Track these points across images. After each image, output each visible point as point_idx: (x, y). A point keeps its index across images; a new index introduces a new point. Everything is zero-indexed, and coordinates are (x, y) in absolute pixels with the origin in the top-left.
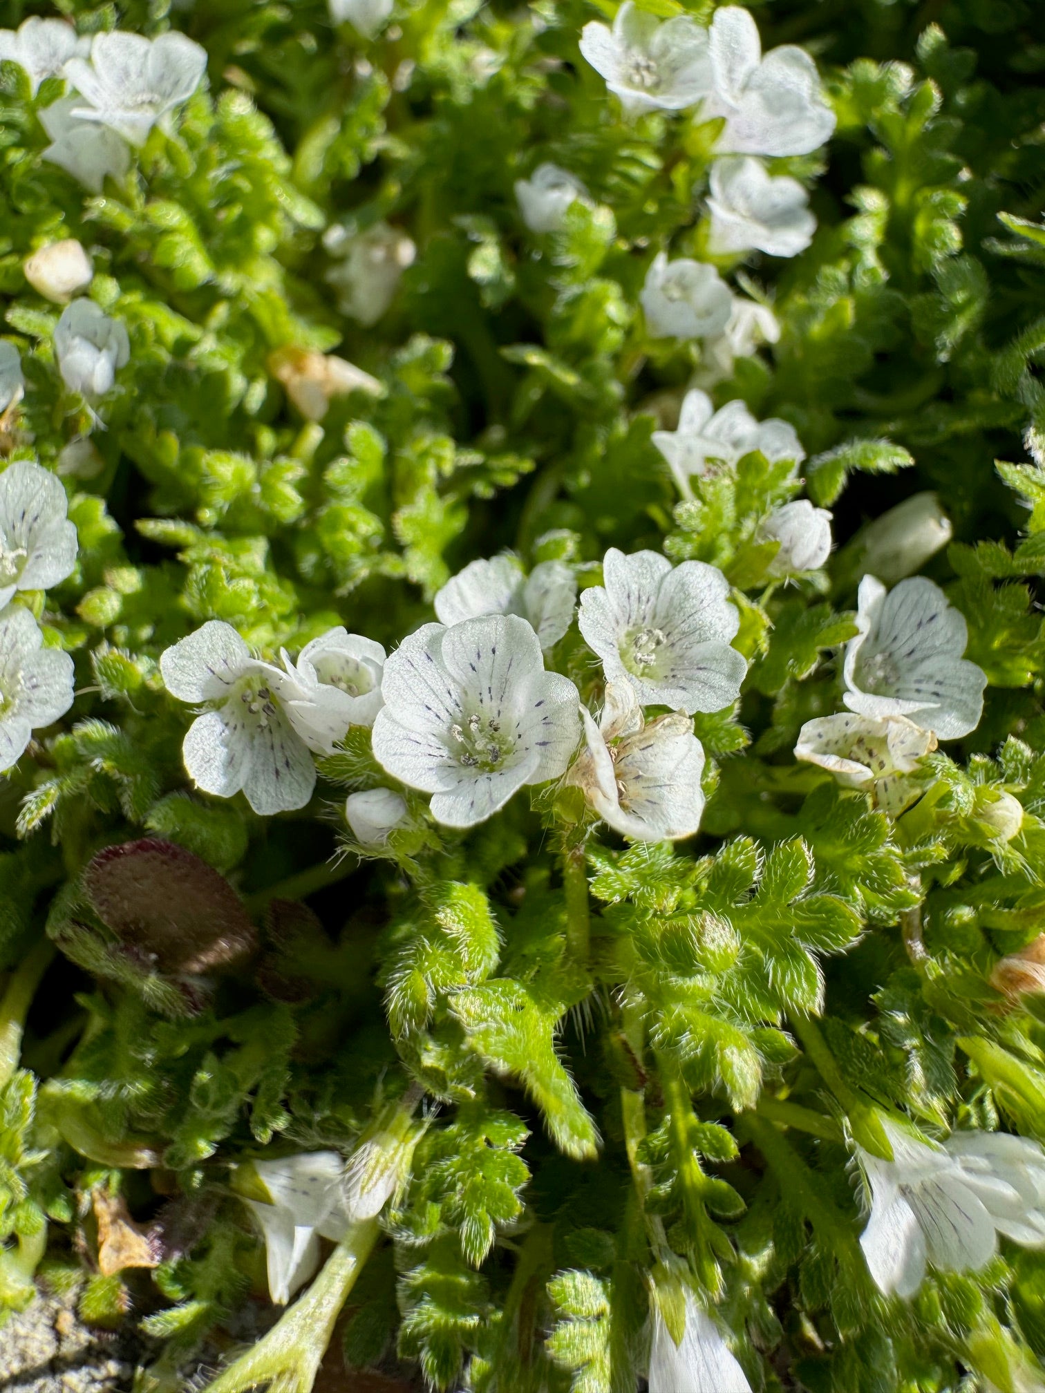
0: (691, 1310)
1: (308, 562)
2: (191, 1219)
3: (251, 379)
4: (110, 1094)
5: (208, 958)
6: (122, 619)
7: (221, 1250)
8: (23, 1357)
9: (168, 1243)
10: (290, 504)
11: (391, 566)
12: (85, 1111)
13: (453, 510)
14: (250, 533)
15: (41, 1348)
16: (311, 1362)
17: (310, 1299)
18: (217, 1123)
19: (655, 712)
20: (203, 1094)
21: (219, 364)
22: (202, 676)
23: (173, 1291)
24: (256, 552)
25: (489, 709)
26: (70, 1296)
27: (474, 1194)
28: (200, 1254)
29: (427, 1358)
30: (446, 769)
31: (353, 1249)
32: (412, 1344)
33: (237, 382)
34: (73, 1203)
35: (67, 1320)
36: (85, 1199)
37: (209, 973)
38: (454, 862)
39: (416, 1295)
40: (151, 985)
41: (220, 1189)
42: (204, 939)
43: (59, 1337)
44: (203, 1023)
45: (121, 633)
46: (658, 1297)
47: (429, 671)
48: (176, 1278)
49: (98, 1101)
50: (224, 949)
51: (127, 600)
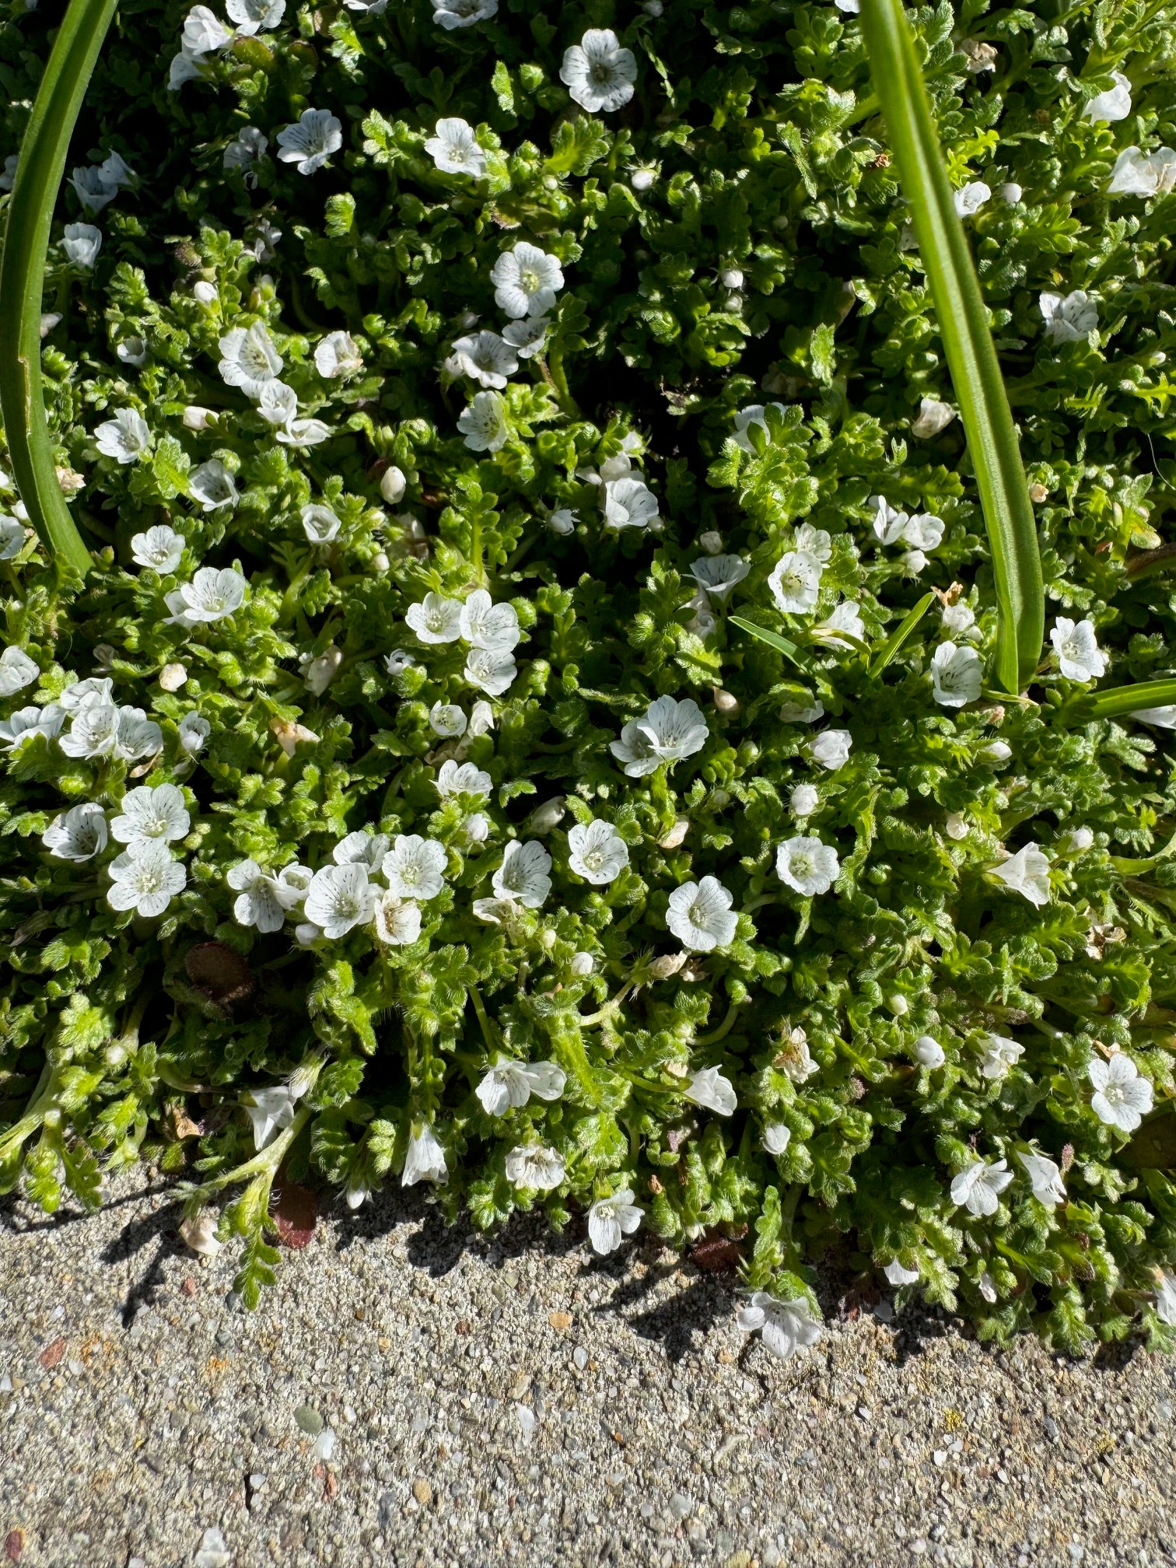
0: (425, 1130)
1: (284, 821)
2: (217, 1117)
3: (261, 733)
4: (183, 1057)
5: (233, 995)
6: (202, 846)
7: (231, 1135)
8: (132, 1188)
9: (207, 1127)
10: (277, 798)
11: (321, 828)
12: (169, 1066)
13: (350, 798)
14: (260, 808)
15: (141, 1183)
16: (272, 1170)
17: (273, 1147)
18: (234, 1067)
19: (405, 900)
20: (230, 1052)
21: (248, 730)
22: (242, 880)
23: (208, 1151)
24: (262, 816)
25: (350, 895)
26: (156, 1160)
27: (341, 1084)
28: (221, 1135)
29: (321, 1160)
30: (332, 918)
31: (293, 1128)
32: (316, 1156)
33: (255, 735)
34: (162, 1111)
35: (154, 1171)
36: (168, 1109)
37: (232, 1003)
38: (340, 953)
39: (319, 1139)
40: (208, 1006)
41: (232, 1103)
42: (232, 987)
43: (150, 1179)
44: (228, 1024)
45: (202, 852)
46: (413, 1127)
47: (327, 883)
48: (209, 1145)
49: (177, 1062)
50: (240, 992)
51: (204, 837)
